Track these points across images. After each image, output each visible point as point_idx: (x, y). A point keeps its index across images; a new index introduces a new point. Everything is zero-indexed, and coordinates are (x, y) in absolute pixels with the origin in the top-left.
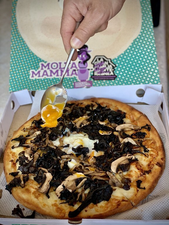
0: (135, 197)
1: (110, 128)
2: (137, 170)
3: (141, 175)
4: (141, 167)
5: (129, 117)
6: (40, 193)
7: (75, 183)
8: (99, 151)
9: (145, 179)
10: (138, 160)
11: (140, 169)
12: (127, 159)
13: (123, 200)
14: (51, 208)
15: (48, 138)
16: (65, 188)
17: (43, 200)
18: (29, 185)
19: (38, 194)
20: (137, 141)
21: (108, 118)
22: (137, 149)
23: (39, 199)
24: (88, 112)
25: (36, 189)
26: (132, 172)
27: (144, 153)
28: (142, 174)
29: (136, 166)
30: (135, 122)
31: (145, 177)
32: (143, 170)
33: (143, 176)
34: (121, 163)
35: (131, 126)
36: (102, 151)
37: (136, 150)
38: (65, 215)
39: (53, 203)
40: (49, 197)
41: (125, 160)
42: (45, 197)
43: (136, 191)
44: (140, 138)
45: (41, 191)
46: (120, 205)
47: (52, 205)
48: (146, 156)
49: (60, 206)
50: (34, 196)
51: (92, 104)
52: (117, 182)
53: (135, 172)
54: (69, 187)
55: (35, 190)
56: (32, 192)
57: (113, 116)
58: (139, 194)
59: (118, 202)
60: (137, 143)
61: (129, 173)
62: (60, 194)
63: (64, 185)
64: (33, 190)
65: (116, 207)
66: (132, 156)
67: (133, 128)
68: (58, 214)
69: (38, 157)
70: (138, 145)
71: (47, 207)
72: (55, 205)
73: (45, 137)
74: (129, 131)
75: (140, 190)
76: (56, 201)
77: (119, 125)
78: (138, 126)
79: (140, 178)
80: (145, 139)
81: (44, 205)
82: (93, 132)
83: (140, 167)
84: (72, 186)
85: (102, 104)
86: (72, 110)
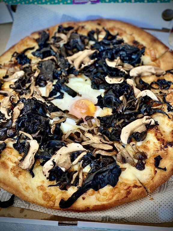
0: (151, 181)
1: (122, 72)
2: (156, 141)
3: (162, 148)
4: (162, 135)
5: (149, 54)
6: (21, 170)
7: (69, 158)
8: (104, 108)
9: (167, 154)
10: (158, 125)
11: (161, 138)
12: (143, 124)
13: (135, 186)
14: (36, 192)
15: (34, 83)
16: (56, 166)
17: (25, 180)
18: (6, 156)
19: (18, 171)
20: (159, 94)
21: (120, 56)
22: (158, 107)
23: (19, 178)
24: (92, 43)
25: (15, 163)
26: (149, 143)
27: (167, 113)
28: (163, 146)
29: (156, 135)
30: (157, 62)
31: (167, 151)
32: (164, 141)
33: (164, 150)
34: (134, 129)
35: (151, 69)
36: (108, 107)
37: (156, 109)
38: (54, 204)
39: (39, 184)
40: (33, 176)
41: (140, 125)
42: (28, 175)
43: (153, 172)
44: (163, 89)
45: (23, 167)
46: (130, 193)
47: (38, 187)
48: (170, 118)
49: (48, 190)
50: (13, 173)
51: (97, 30)
52: (128, 158)
53: (153, 144)
54: (61, 164)
55: (14, 165)
56: (11, 167)
57: (127, 53)
58: (157, 178)
59: (128, 188)
60: (159, 98)
61: (145, 144)
62: (49, 173)
63: (54, 161)
64: (11, 165)
65: (125, 195)
66: (151, 120)
67: (154, 72)
68: (45, 202)
69: (19, 113)
70: (160, 101)
71: (30, 191)
72: (41, 188)
73: (29, 81)
74: (148, 76)
75: (158, 171)
76: (43, 182)
77: (134, 66)
78: (161, 69)
79: (160, 153)
80: (170, 91)
81: (27, 188)
82: (98, 77)
83: (160, 135)
84: (65, 162)
85: (112, 29)
86: (69, 39)
